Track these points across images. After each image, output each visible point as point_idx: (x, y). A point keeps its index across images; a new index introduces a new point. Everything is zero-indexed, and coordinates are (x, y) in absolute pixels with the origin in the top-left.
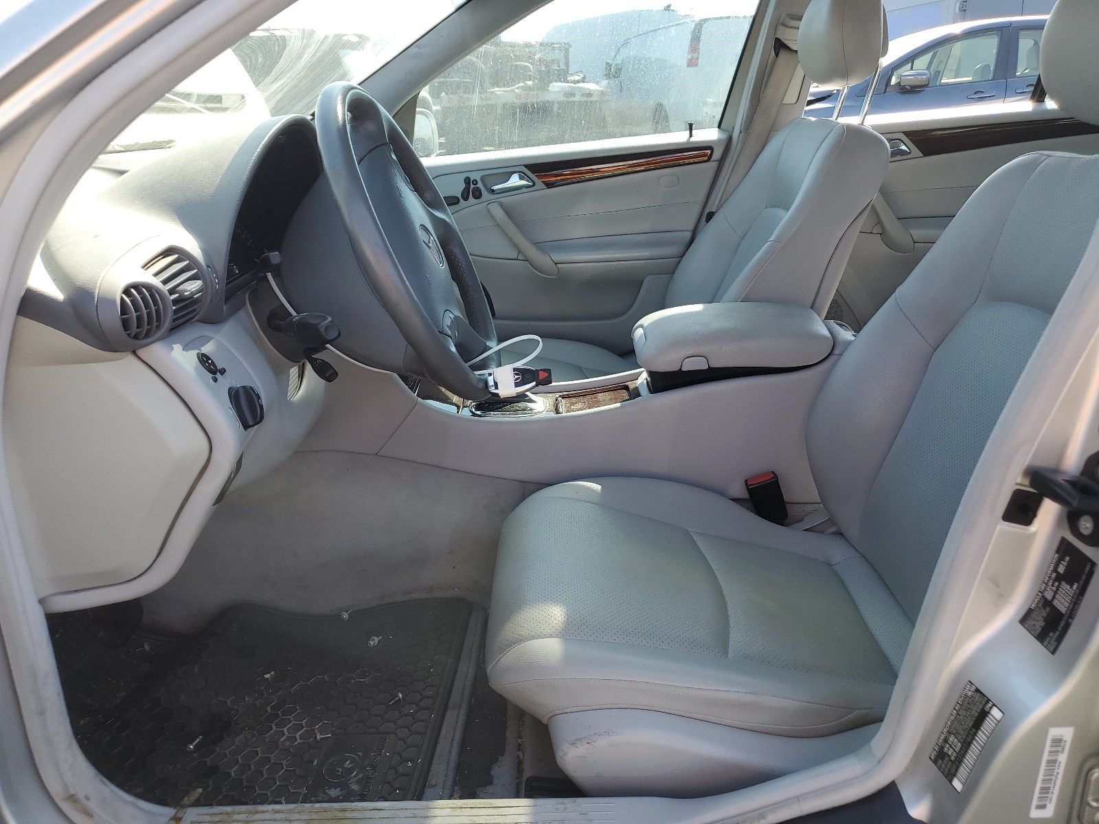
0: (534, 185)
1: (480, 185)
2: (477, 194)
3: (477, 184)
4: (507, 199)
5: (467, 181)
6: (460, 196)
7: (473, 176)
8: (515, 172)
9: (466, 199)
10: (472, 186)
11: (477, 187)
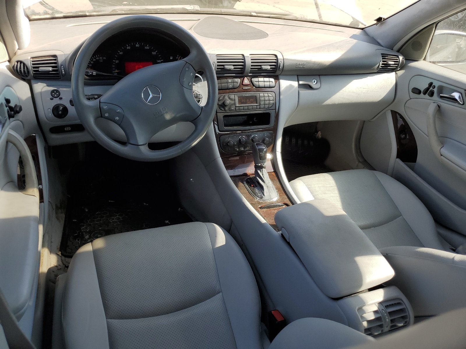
0: (463, 104)
1: (435, 90)
2: (432, 94)
3: (434, 88)
4: (445, 105)
5: (431, 84)
6: (422, 91)
7: (435, 83)
8: (459, 92)
9: (424, 93)
10: (431, 88)
11: (433, 90)
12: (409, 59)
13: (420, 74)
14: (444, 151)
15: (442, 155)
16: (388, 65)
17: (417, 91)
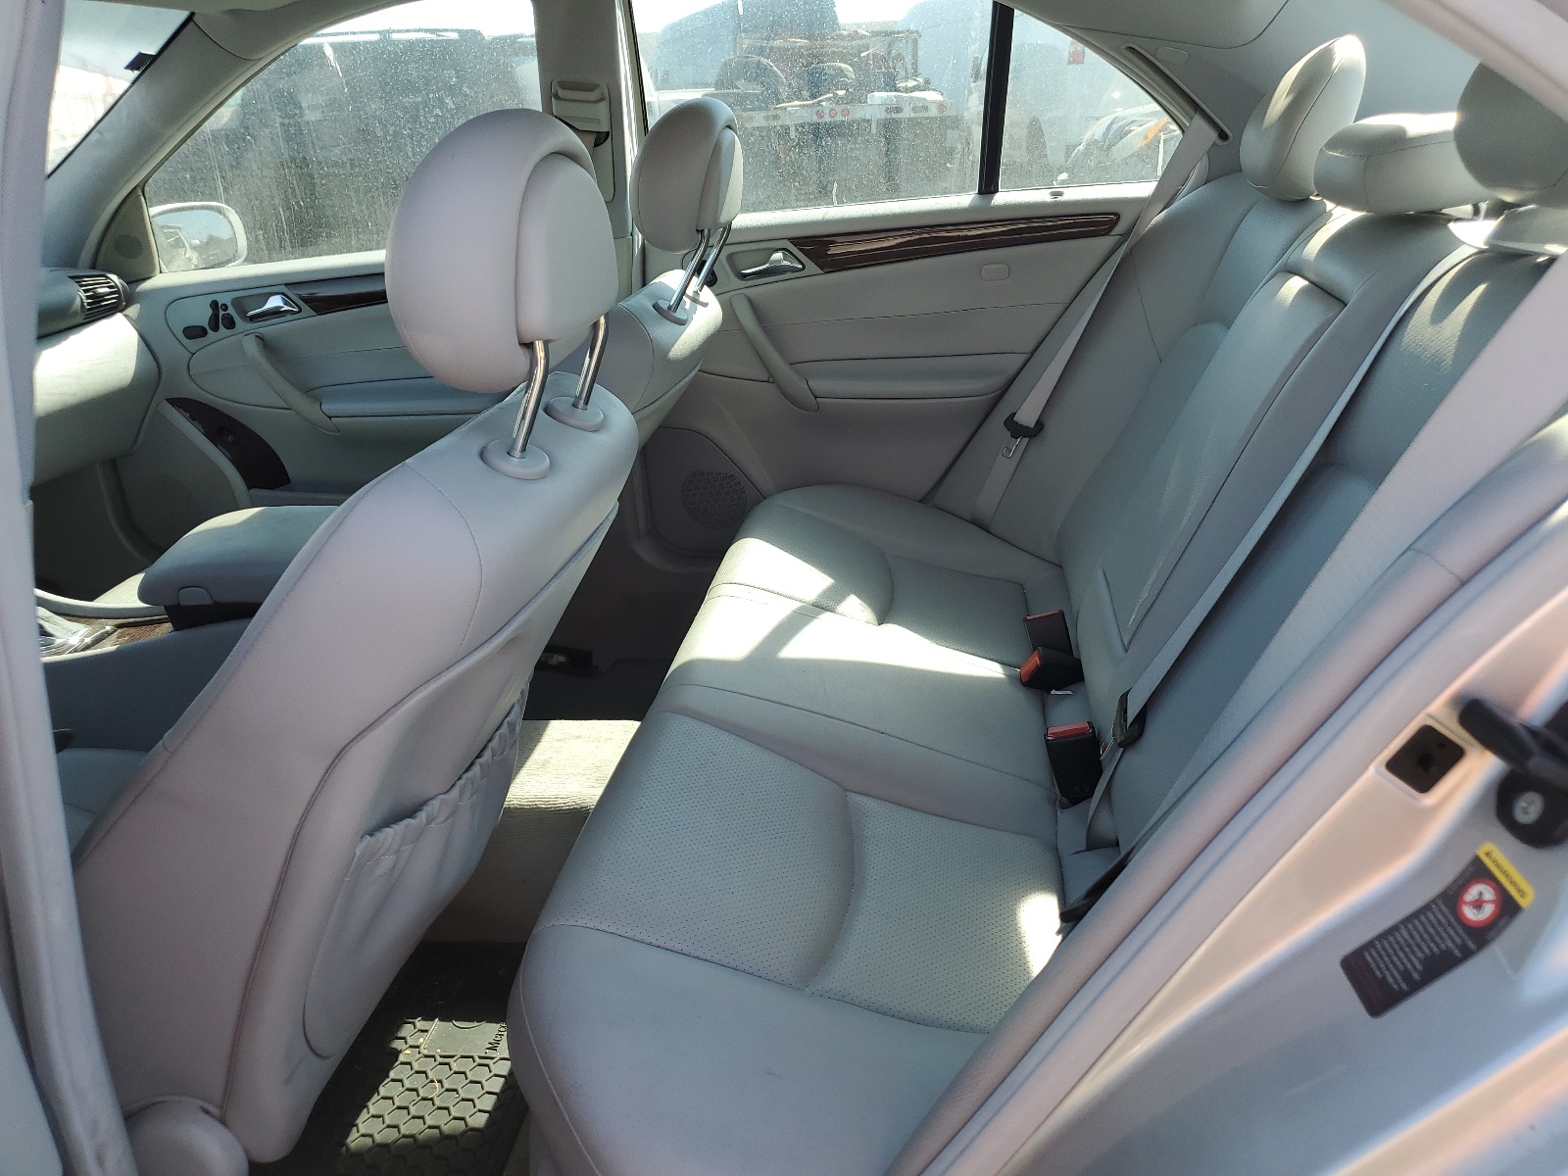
0: (300, 311)
1: (231, 311)
2: (230, 324)
3: (226, 310)
4: (268, 328)
5: (214, 305)
6: (207, 327)
7: (222, 299)
8: (277, 294)
9: (215, 328)
10: (221, 313)
11: (228, 314)
12: (134, 280)
13: (178, 296)
14: (328, 407)
15: (330, 418)
16: (97, 298)
17: (194, 332)
